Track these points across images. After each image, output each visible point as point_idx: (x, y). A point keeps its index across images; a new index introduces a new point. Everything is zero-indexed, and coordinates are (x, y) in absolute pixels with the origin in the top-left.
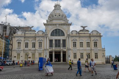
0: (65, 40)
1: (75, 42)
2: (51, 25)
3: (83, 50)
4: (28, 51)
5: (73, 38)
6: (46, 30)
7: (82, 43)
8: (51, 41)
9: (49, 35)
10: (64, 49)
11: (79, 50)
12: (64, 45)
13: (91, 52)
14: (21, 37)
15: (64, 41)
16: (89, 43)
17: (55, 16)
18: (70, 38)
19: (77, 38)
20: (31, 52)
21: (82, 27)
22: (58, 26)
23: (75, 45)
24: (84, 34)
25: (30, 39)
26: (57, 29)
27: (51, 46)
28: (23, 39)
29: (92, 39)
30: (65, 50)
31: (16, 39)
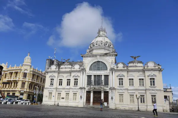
0: (108, 75)
1: (122, 79)
2: (90, 56)
4: (61, 90)
5: (118, 73)
7: (132, 79)
8: (89, 77)
9: (87, 69)
10: (106, 88)
11: (128, 90)
12: (107, 83)
13: (146, 93)
14: (54, 72)
16: (143, 79)
17: (97, 44)
18: (114, 72)
19: (125, 73)
20: (65, 91)
21: (132, 57)
22: (98, 57)
25: (65, 75)
29: (147, 73)
31: (50, 74)
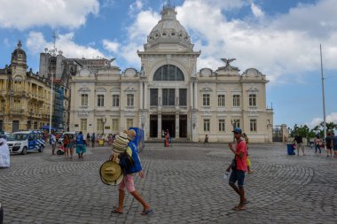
0: (186, 89)
1: (208, 95)
2: (154, 55)
3: (224, 112)
4: (104, 114)
5: (202, 86)
6: (142, 68)
7: (223, 96)
8: (154, 92)
9: (150, 78)
10: (183, 110)
11: (217, 112)
12: (183, 102)
13: (242, 117)
14: (88, 82)
15: (183, 92)
16: (238, 96)
17: (164, 34)
18: (196, 85)
19: (213, 87)
20: (111, 116)
21: (223, 60)
22: (169, 57)
23: (206, 101)
24: (229, 76)
25: (108, 88)
26: (167, 65)
27: (154, 102)
28: (92, 87)
29: (246, 87)
30: (185, 111)
31: (78, 86)
